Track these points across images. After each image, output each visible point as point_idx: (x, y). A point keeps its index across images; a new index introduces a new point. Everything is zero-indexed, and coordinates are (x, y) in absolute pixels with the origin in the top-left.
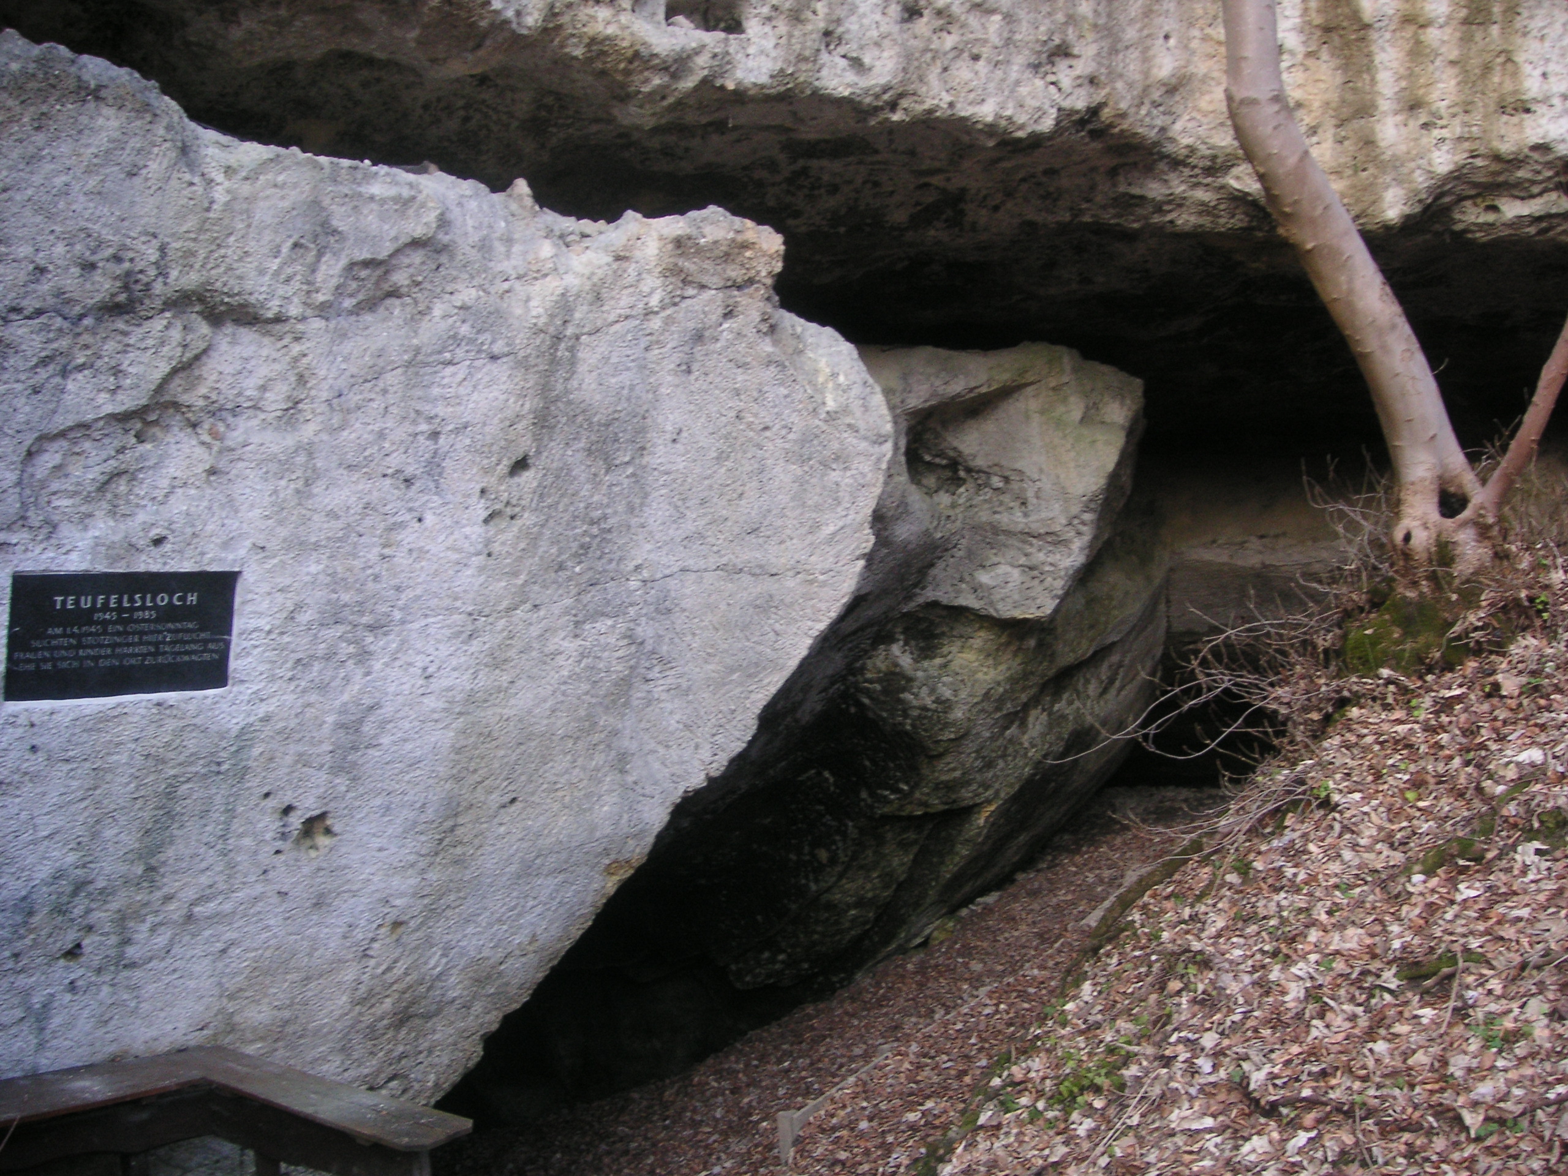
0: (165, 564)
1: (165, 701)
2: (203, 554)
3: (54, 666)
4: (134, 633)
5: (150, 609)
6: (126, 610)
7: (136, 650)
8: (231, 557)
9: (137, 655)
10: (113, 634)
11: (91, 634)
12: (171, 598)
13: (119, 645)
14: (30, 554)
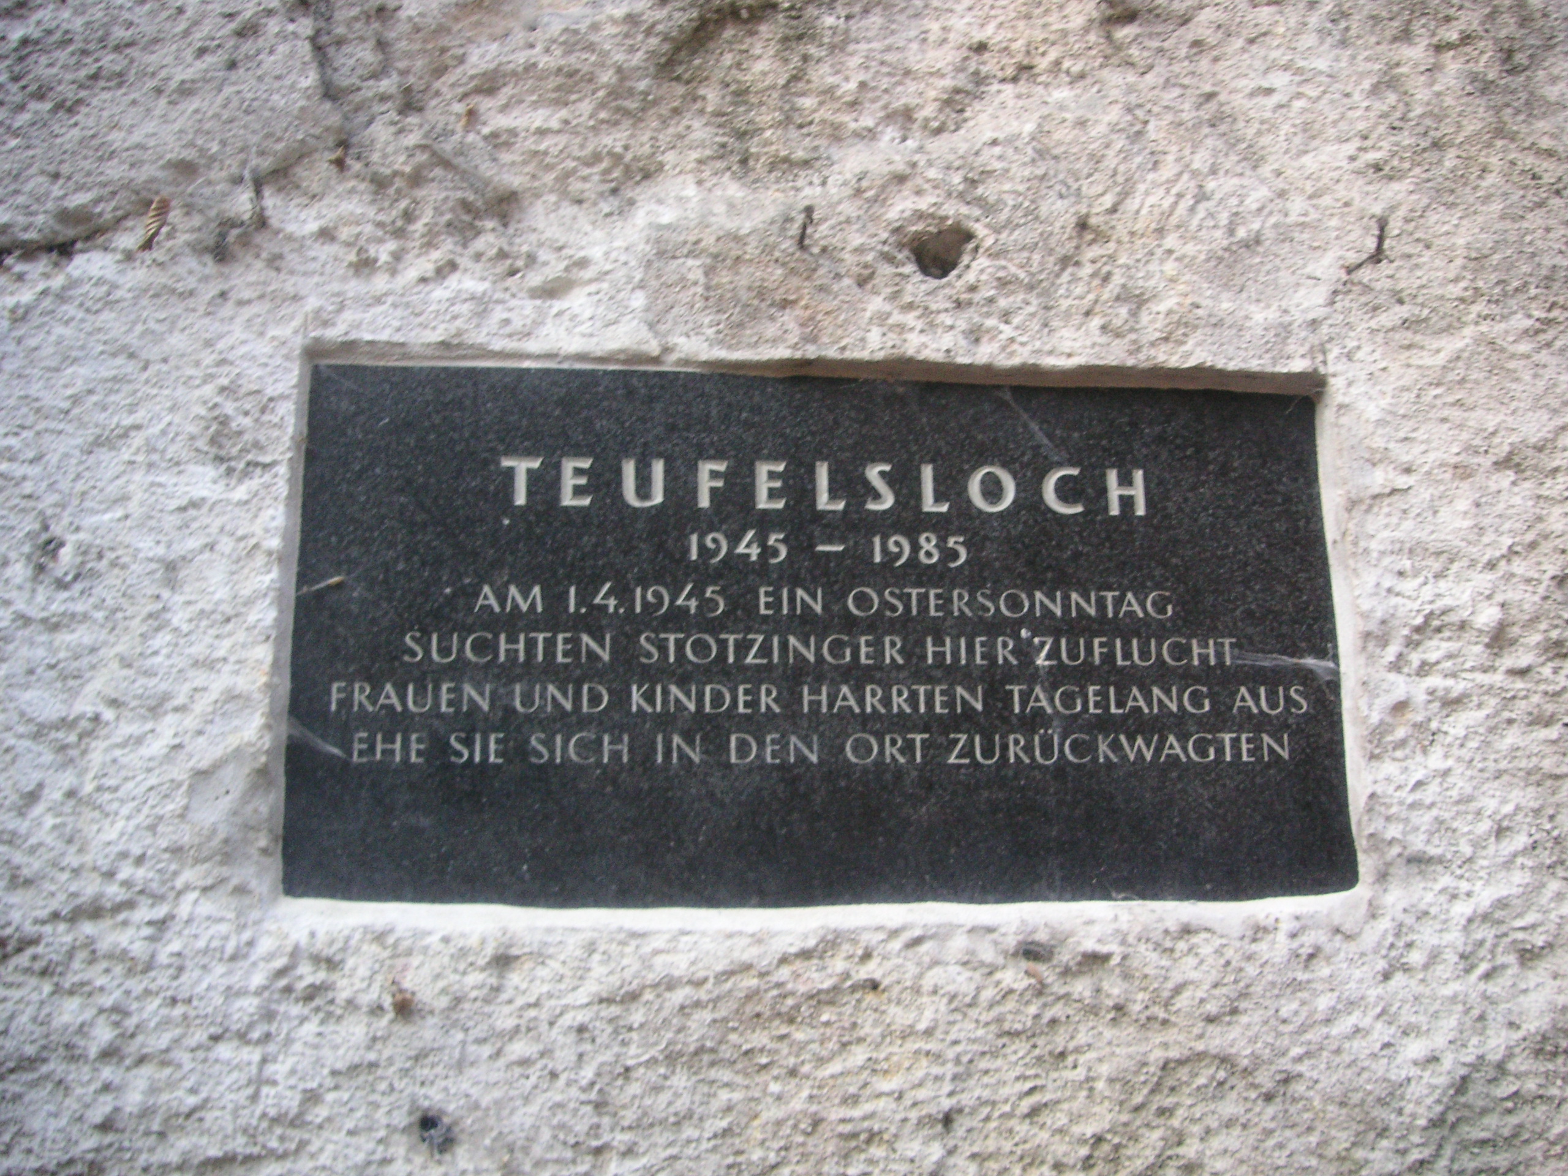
0: (975, 335)
1: (1061, 939)
2: (1137, 300)
3: (517, 751)
4: (876, 626)
5: (940, 525)
6: (830, 525)
7: (899, 702)
8: (1261, 316)
9: (901, 723)
10: (777, 625)
11: (677, 618)
12: (1030, 489)
13: (818, 673)
14: (380, 283)
